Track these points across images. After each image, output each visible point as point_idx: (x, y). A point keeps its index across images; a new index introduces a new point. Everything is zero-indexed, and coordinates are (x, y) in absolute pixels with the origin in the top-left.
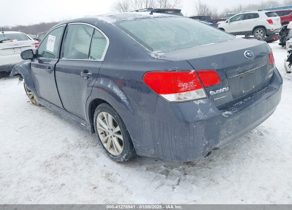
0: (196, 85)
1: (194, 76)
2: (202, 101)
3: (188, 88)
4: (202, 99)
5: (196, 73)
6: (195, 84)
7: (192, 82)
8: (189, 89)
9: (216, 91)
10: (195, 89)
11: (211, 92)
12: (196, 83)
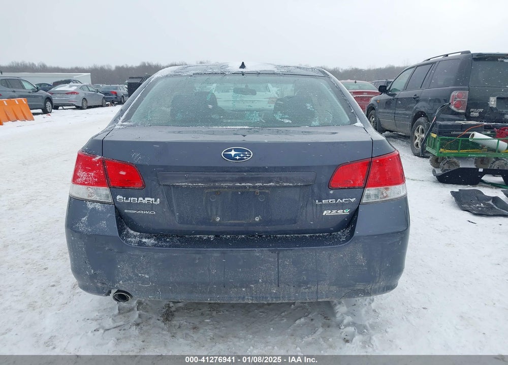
0: (97, 180)
1: (98, 165)
2: (98, 206)
3: (86, 181)
4: (101, 203)
5: (102, 162)
6: (95, 178)
7: (93, 174)
8: (86, 183)
9: (130, 199)
10: (93, 185)
11: (118, 197)
12: (98, 175)
